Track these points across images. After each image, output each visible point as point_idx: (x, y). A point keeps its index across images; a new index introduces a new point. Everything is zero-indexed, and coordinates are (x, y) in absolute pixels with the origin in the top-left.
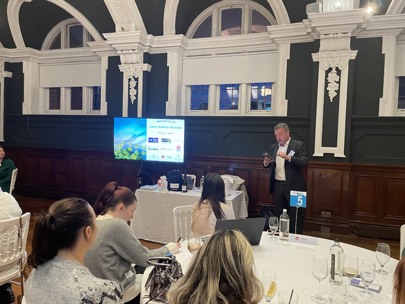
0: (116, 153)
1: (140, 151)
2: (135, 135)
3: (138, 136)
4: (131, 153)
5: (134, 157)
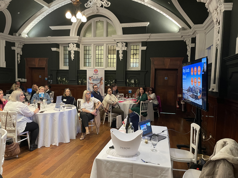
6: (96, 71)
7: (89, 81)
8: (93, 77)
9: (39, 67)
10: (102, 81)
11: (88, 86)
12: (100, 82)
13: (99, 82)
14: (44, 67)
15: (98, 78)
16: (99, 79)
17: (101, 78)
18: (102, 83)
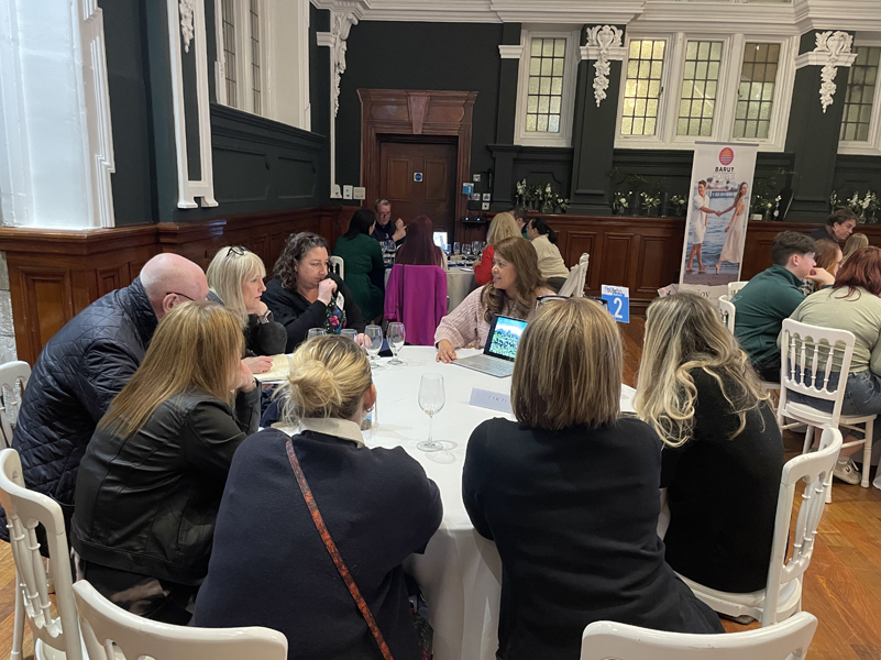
6: (727, 155)
7: (698, 197)
8: (714, 181)
9: (427, 132)
10: (743, 198)
11: (692, 219)
12: (735, 205)
13: (732, 201)
14: (455, 133)
15: (730, 186)
16: (732, 190)
17: (741, 187)
18: (743, 206)
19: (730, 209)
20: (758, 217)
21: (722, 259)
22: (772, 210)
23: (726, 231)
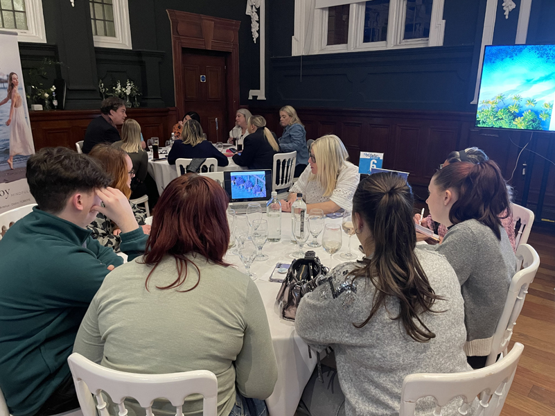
0: (480, 116)
1: (537, 113)
2: (528, 81)
3: (536, 82)
4: (515, 116)
5: (520, 124)
17: (11, 77)
18: (19, 98)
19: (6, 101)
20: (39, 107)
21: (12, 153)
22: (51, 99)
23: (8, 124)
